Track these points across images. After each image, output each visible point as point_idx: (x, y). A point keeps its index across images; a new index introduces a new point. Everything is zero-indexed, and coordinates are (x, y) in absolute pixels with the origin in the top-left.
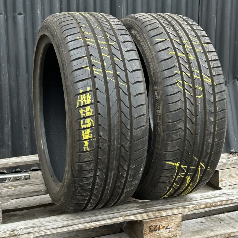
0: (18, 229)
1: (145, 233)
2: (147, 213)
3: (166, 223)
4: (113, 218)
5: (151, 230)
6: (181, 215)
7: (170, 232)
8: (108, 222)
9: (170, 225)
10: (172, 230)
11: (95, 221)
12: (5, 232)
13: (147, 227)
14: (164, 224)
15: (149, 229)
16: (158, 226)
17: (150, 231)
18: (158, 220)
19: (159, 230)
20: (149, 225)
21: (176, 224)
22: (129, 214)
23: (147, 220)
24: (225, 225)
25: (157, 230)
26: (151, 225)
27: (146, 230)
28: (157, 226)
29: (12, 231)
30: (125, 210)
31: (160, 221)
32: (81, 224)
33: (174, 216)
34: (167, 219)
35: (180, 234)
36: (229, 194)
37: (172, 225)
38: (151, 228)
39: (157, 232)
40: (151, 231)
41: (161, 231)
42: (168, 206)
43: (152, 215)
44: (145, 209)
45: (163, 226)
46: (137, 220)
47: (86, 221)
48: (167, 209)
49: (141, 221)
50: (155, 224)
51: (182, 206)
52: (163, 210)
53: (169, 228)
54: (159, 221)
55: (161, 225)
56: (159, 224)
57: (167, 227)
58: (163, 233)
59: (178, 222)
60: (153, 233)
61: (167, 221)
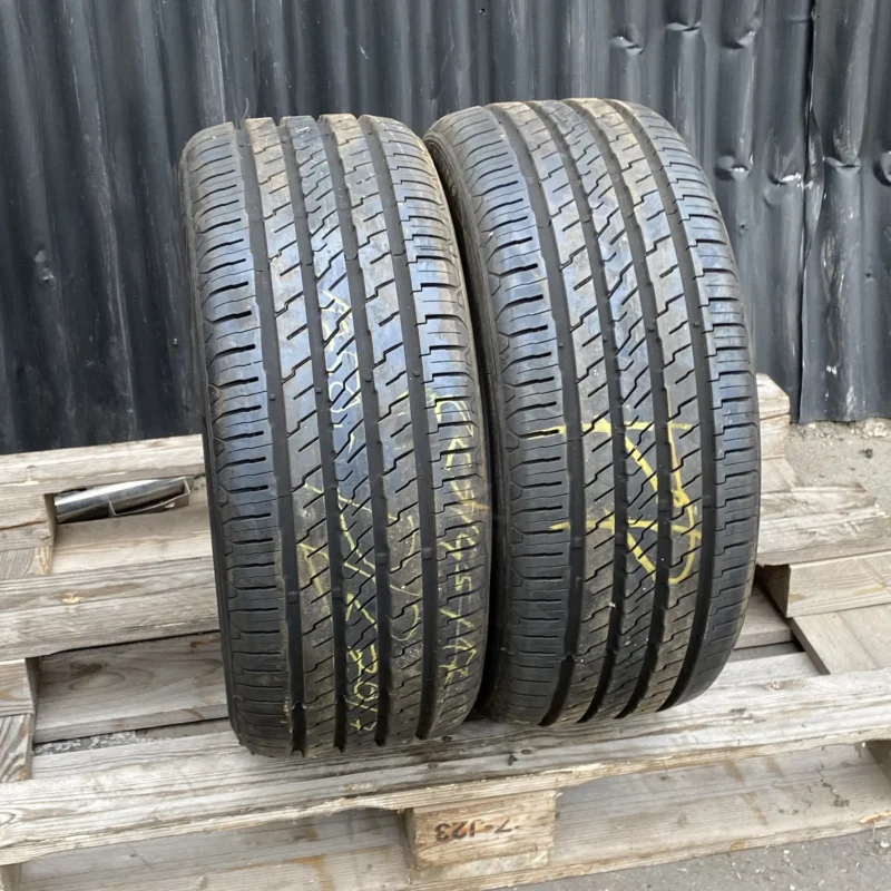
1: (421, 845)
3: (501, 815)
5: (442, 836)
6: (552, 794)
7: (512, 839)
9: (511, 820)
10: (521, 833)
11: (246, 812)
13: (429, 828)
14: (487, 818)
15: (435, 833)
16: (467, 826)
17: (439, 839)
18: (468, 807)
19: (472, 835)
20: (433, 822)
21: (535, 817)
22: (368, 787)
23: (428, 810)
25: (464, 835)
26: (441, 823)
27: (423, 834)
28: (463, 824)
31: (476, 811)
33: (524, 798)
34: (502, 803)
35: (552, 843)
37: (522, 819)
38: (443, 829)
39: (467, 839)
40: (442, 838)
41: (478, 837)
43: (447, 791)
44: (432, 764)
45: (486, 824)
46: (391, 807)
49: (411, 809)
50: (459, 819)
51: (560, 765)
52: (488, 778)
53: (509, 830)
54: (471, 810)
55: (477, 823)
56: (470, 821)
57: (503, 826)
58: (487, 844)
59: (543, 814)
60: (449, 845)
61: (501, 812)
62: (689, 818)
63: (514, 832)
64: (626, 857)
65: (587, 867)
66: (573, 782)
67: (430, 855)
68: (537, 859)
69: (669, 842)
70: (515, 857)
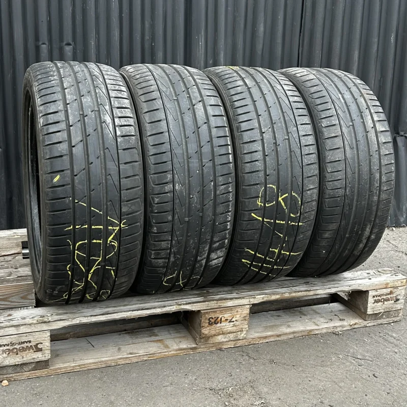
0: (49, 315)
1: (203, 326)
2: (207, 303)
3: (230, 315)
4: (165, 307)
6: (248, 306)
7: (234, 326)
8: (158, 311)
9: (234, 317)
10: (237, 323)
11: (142, 310)
12: (33, 318)
13: (206, 319)
14: (227, 316)
15: (208, 321)
16: (219, 319)
17: (209, 324)
19: (221, 323)
20: (208, 316)
21: (242, 316)
22: (184, 303)
23: (206, 311)
24: (307, 320)
25: (218, 323)
26: (210, 317)
27: (205, 322)
28: (218, 318)
29: (41, 317)
30: (181, 298)
31: (223, 312)
32: (124, 312)
33: (239, 308)
34: (231, 310)
35: (247, 329)
36: (312, 284)
37: (238, 316)
38: (211, 320)
39: (219, 325)
40: (210, 324)
41: (223, 324)
42: (234, 295)
43: (213, 304)
44: (205, 297)
45: (226, 318)
46: (193, 310)
47: (131, 309)
48: (231, 299)
49: (199, 311)
50: (217, 315)
51: (251, 296)
52: (227, 299)
53: (233, 322)
54: (221, 312)
55: (223, 318)
56: (221, 316)
57: (231, 319)
58: (226, 327)
59: (245, 315)
60: (213, 327)
61: (231, 313)
62: (291, 325)
63: (235, 322)
64: (272, 336)
65: (259, 340)
66: (256, 301)
67: (206, 331)
68: (242, 335)
69: (286, 331)
70: (235, 334)
